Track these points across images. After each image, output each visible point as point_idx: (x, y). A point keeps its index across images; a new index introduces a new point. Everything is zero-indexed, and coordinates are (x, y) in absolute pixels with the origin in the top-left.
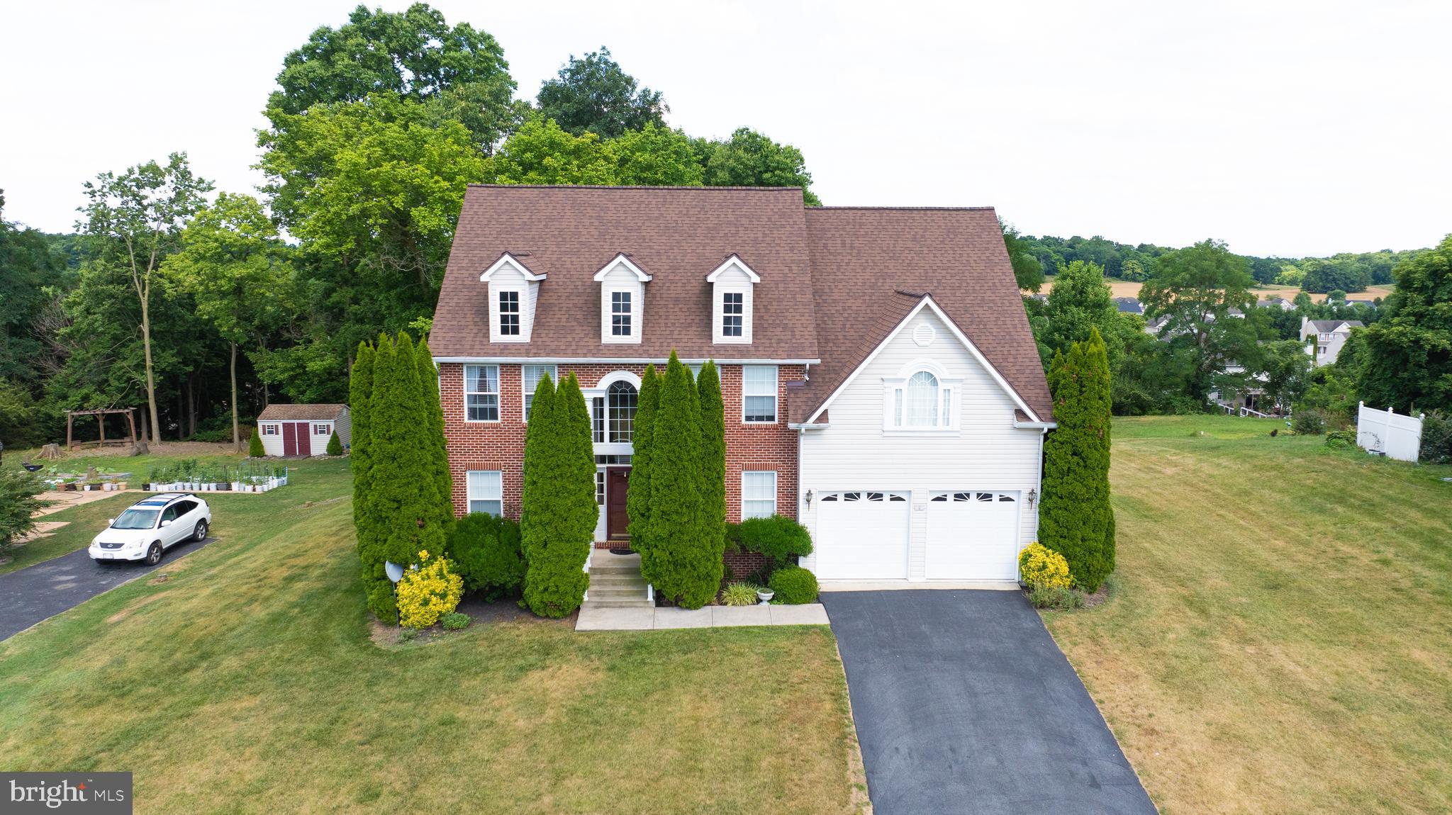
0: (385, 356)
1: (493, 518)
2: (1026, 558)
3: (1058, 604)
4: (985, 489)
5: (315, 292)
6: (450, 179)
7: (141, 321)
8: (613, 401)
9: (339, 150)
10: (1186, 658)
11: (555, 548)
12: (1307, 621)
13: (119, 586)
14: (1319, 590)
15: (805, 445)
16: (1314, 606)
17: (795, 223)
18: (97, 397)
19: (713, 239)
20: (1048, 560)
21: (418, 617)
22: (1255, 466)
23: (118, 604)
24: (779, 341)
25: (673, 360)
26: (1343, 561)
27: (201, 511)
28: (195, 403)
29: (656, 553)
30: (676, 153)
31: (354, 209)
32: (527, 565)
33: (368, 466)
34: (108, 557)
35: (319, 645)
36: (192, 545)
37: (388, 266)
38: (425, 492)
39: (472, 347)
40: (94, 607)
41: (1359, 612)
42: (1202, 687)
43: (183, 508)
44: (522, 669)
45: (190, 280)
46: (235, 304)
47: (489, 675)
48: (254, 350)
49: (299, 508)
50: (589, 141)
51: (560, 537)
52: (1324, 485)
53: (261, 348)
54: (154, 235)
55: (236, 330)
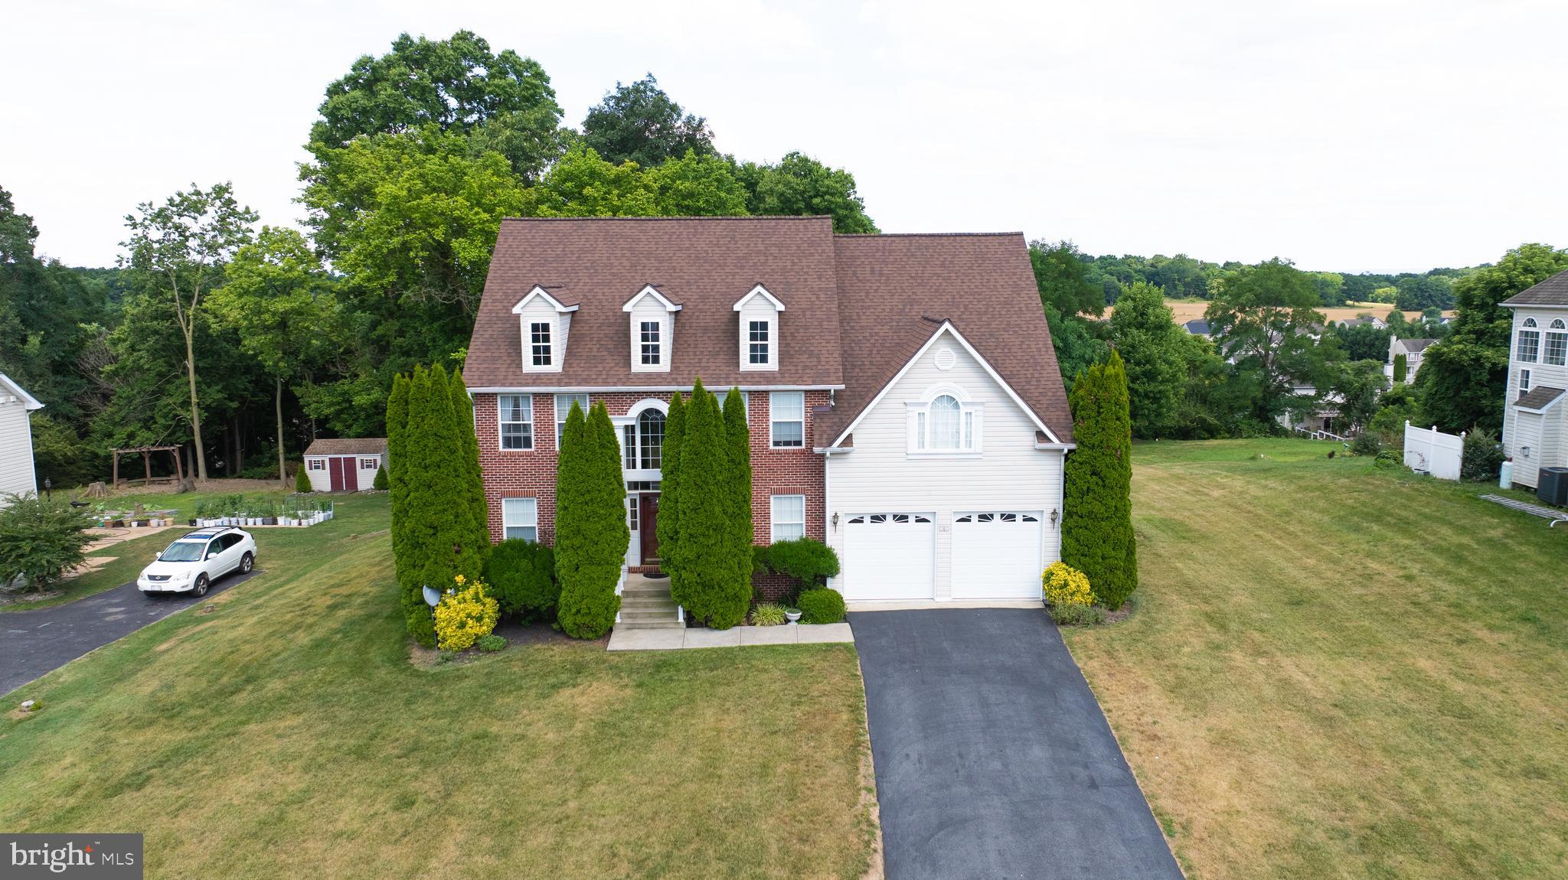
0: (420, 387)
1: (528, 543)
2: (1048, 577)
3: (1078, 620)
4: (1008, 509)
5: (362, 324)
6: (490, 210)
7: (186, 357)
8: (644, 429)
9: (380, 183)
10: (1197, 670)
11: (587, 571)
12: (1325, 634)
13: (168, 616)
14: (1340, 605)
15: (829, 467)
16: (1332, 620)
17: (823, 251)
18: (144, 434)
19: (742, 267)
20: (1069, 578)
21: (454, 639)
22: (1300, 487)
23: (166, 634)
24: (805, 367)
25: (698, 387)
26: (1370, 577)
27: (247, 544)
28: (242, 439)
29: (684, 574)
30: (717, 180)
31: (395, 242)
32: (561, 588)
33: (405, 493)
34: (157, 589)
35: (360, 668)
36: (238, 577)
37: (430, 298)
38: (461, 519)
39: (505, 377)
40: (143, 636)
41: (1375, 626)
42: (1208, 697)
43: (229, 541)
44: (553, 686)
45: (234, 315)
46: (279, 339)
47: (522, 692)
48: (300, 385)
49: (344, 541)
50: (628, 170)
51: (591, 561)
52: (1364, 504)
53: (308, 382)
54: (198, 270)
55: (281, 364)
